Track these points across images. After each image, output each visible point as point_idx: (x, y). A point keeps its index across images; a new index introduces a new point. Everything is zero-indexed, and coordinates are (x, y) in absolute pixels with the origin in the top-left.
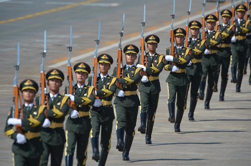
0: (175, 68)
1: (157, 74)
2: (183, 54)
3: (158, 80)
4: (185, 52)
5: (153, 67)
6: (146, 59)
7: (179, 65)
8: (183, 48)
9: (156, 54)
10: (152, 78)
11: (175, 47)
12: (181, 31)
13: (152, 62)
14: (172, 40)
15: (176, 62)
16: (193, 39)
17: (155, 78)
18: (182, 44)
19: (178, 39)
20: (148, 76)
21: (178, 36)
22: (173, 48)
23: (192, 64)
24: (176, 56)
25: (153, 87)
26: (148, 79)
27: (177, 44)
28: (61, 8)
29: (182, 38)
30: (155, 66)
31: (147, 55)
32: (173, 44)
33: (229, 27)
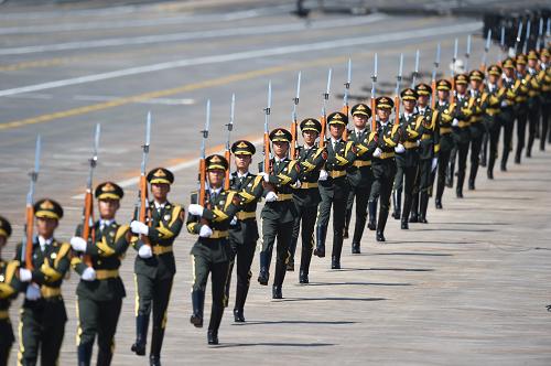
0: (205, 230)
1: (168, 242)
2: (221, 203)
3: (171, 253)
4: (225, 200)
5: (162, 229)
6: (149, 214)
7: (214, 224)
8: (222, 191)
9: (168, 204)
10: (159, 250)
11: (208, 191)
12: (219, 160)
13: (161, 218)
14: (203, 178)
15: (208, 219)
16: (240, 175)
17: (167, 249)
18: (219, 184)
19: (213, 176)
20: (152, 244)
21: (212, 170)
22: (203, 192)
23: (239, 221)
24: (209, 207)
25: (161, 266)
26: (153, 250)
27: (212, 186)
28: (99, 107)
29: (222, 173)
30: (166, 226)
31: (151, 207)
32: (203, 186)
33: (315, 152)
